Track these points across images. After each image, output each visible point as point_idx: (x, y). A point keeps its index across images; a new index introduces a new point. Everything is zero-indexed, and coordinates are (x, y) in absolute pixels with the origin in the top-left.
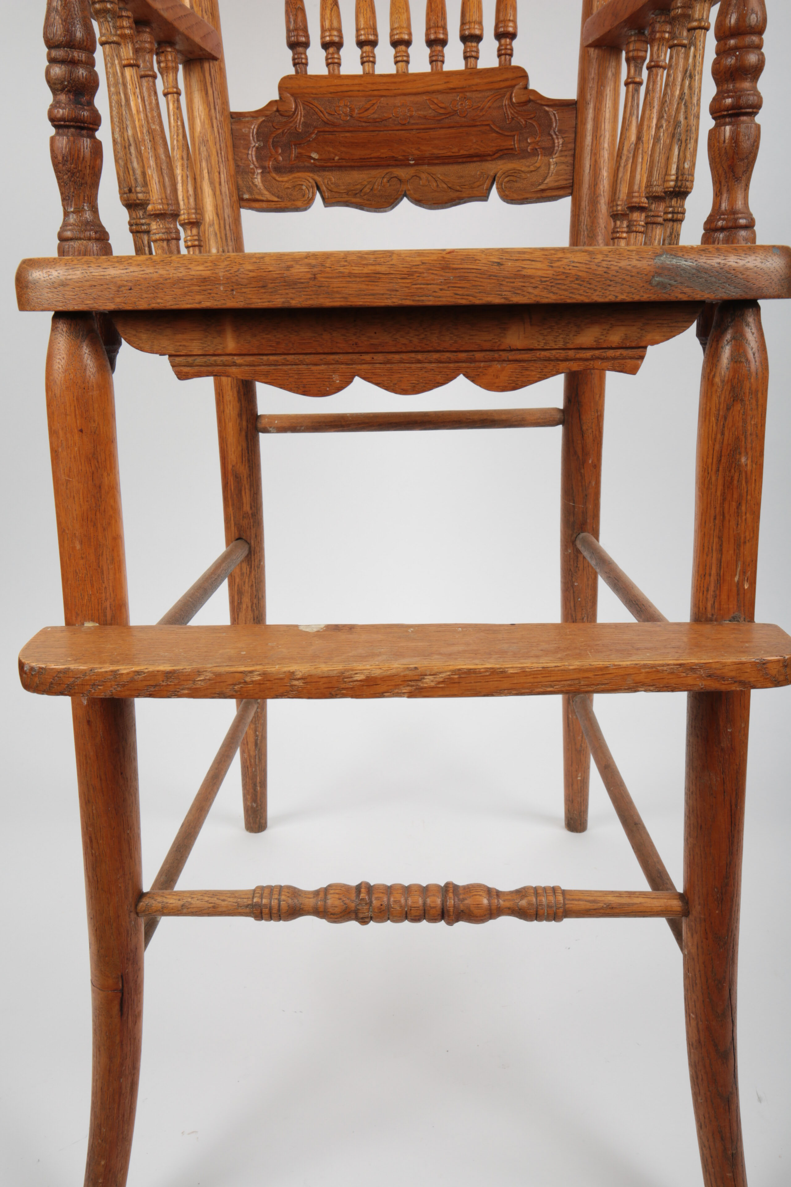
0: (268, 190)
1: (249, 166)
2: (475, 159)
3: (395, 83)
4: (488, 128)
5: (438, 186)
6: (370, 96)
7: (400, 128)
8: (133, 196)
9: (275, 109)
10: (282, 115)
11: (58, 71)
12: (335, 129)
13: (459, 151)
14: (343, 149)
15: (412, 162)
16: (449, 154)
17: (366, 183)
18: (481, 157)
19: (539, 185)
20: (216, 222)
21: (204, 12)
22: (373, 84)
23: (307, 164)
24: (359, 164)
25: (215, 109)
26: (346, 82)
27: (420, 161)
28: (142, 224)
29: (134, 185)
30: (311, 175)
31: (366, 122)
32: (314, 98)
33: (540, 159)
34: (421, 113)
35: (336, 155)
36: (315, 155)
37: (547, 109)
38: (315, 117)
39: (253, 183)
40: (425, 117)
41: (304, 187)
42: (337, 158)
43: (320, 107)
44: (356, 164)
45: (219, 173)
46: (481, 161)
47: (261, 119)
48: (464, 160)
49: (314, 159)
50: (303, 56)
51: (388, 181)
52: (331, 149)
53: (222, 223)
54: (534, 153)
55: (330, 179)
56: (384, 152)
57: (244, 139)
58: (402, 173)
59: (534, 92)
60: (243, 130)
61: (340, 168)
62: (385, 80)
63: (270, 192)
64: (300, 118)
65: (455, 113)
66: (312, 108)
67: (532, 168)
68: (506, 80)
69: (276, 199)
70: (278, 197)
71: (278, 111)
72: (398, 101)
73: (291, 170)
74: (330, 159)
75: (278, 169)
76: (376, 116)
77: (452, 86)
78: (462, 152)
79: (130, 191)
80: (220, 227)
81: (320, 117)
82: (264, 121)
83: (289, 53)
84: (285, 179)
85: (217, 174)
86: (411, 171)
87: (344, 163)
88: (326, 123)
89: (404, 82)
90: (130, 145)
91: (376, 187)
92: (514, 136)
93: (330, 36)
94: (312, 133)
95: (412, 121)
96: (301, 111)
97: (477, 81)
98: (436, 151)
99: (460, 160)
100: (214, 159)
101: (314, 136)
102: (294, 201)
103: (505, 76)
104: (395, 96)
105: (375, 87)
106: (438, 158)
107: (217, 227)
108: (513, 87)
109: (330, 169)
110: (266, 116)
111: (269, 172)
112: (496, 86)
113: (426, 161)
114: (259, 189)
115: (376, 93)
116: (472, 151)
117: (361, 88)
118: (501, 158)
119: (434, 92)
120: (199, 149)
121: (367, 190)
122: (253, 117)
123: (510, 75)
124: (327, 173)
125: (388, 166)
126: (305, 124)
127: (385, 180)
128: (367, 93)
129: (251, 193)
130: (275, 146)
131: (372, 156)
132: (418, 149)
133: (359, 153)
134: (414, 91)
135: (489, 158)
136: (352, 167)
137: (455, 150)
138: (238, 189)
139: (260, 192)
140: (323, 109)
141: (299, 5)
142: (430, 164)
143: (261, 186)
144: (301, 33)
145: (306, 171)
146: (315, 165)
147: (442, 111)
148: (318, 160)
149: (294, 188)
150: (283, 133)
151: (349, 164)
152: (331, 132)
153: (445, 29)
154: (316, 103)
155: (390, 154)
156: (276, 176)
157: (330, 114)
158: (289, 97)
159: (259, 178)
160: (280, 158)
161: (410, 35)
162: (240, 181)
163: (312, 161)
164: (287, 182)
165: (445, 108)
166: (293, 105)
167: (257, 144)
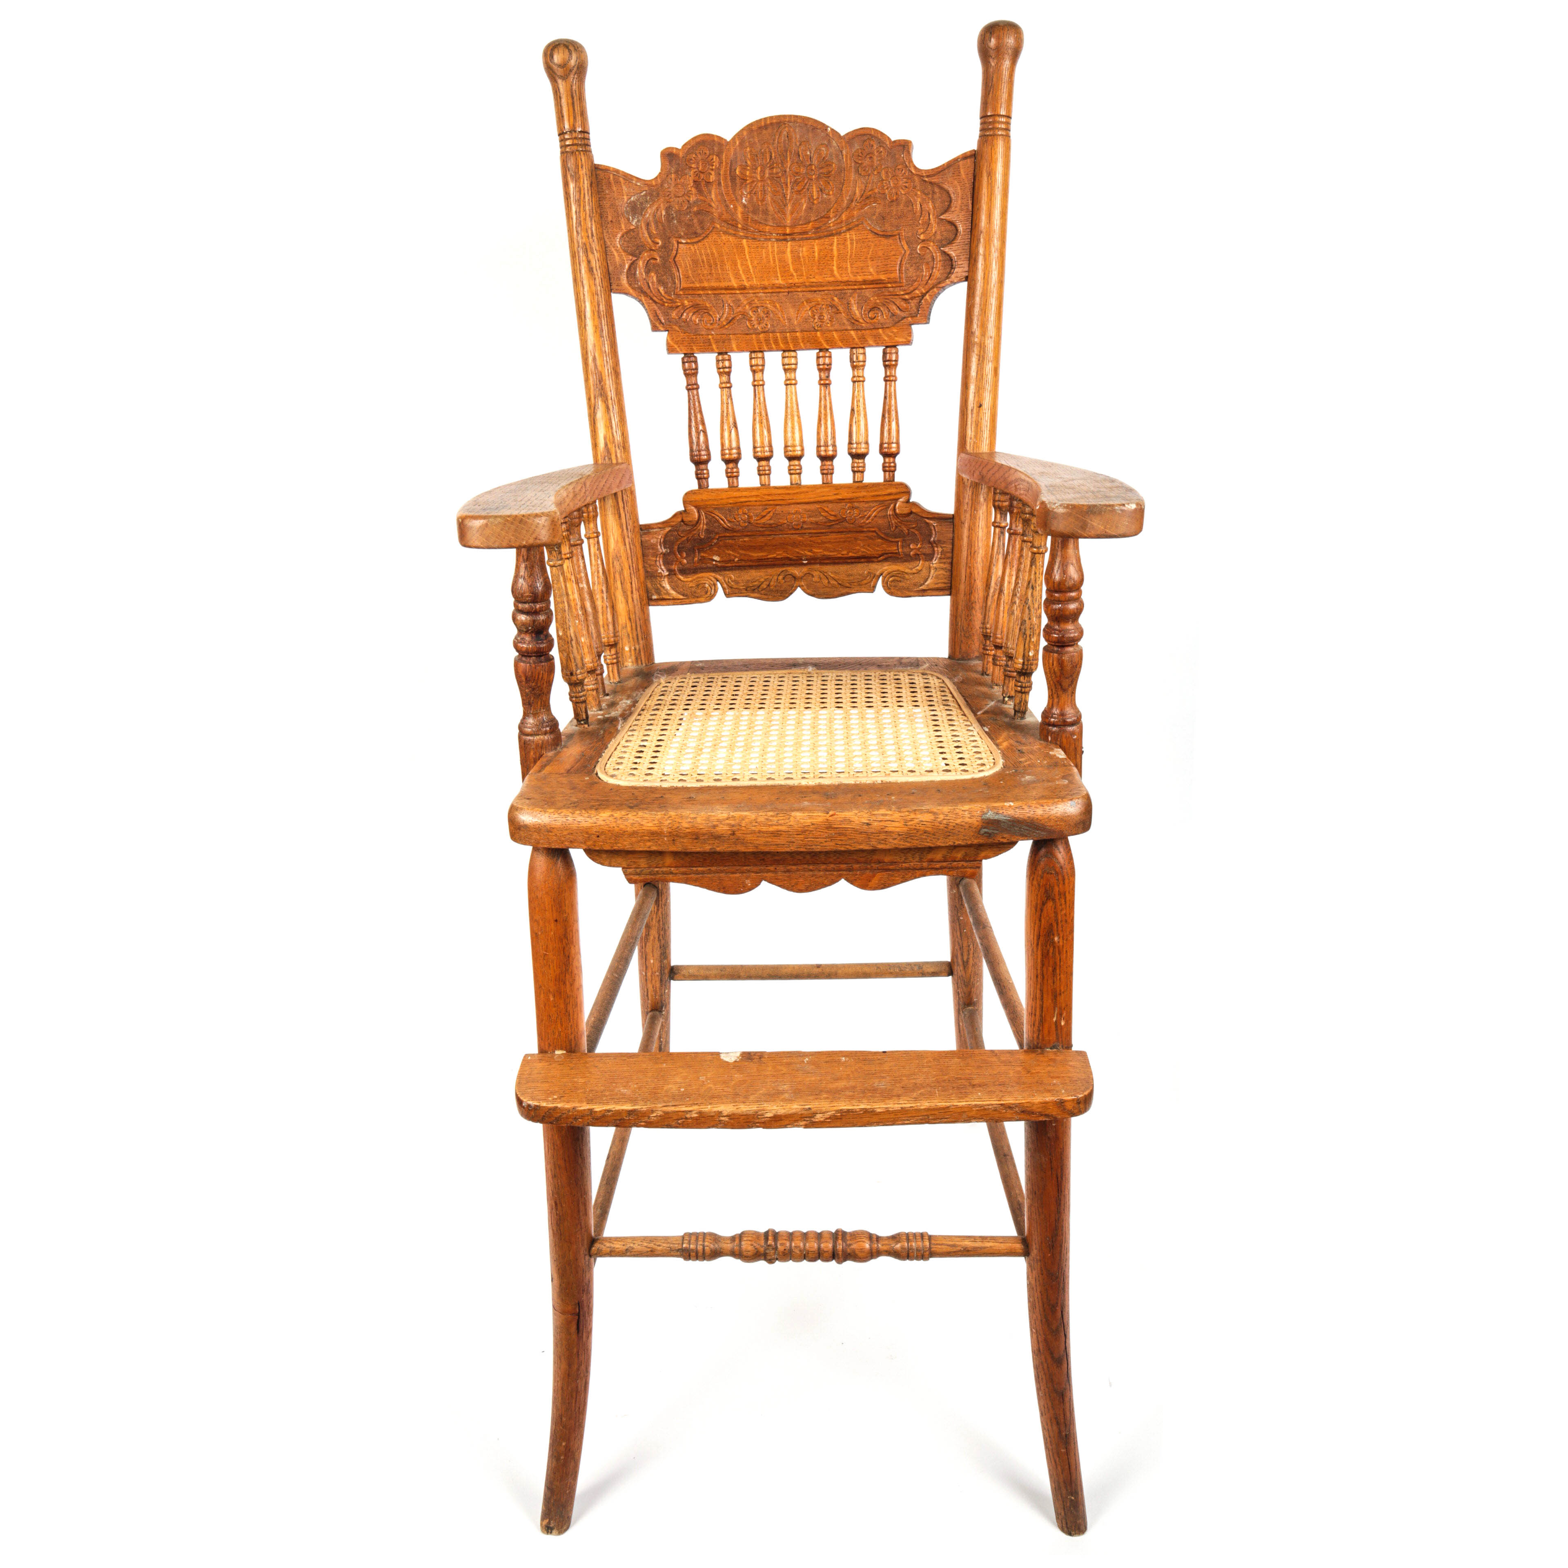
0: (674, 589)
1: (657, 570)
2: (863, 560)
3: (789, 494)
4: (875, 534)
5: (829, 582)
6: (766, 505)
7: (794, 532)
8: (574, 678)
9: (680, 520)
10: (686, 525)
11: (523, 618)
12: (735, 534)
13: (848, 553)
14: (741, 552)
15: (805, 562)
16: (840, 555)
17: (762, 580)
18: (869, 559)
19: (921, 585)
20: (629, 625)
22: (769, 495)
23: (709, 565)
24: (757, 564)
25: (627, 529)
26: (745, 494)
27: (812, 561)
28: (581, 697)
29: (574, 670)
30: (713, 574)
31: (763, 527)
32: (715, 509)
33: (920, 565)
34: (813, 519)
35: (736, 557)
36: (716, 558)
37: (927, 521)
38: (717, 524)
39: (661, 585)
40: (817, 523)
41: (707, 585)
42: (737, 559)
43: (720, 515)
44: (754, 564)
45: (631, 583)
46: (868, 562)
47: (668, 529)
48: (853, 560)
49: (716, 561)
50: (705, 472)
51: (784, 578)
52: (731, 552)
53: (634, 625)
54: (917, 557)
55: (731, 578)
56: (780, 554)
57: (653, 549)
58: (796, 571)
59: (915, 504)
60: (652, 541)
61: (739, 568)
62: (780, 491)
63: (676, 591)
64: (703, 526)
65: (844, 520)
66: (714, 517)
67: (914, 571)
68: (890, 494)
69: (681, 597)
70: (683, 595)
71: (682, 521)
72: (793, 509)
73: (695, 571)
74: (730, 561)
75: (683, 572)
76: (772, 522)
77: (841, 497)
78: (851, 554)
79: (572, 674)
80: (632, 629)
81: (721, 524)
82: (670, 531)
83: (692, 468)
84: (690, 579)
85: (629, 584)
86: (805, 569)
87: (743, 563)
88: (726, 530)
89: (797, 493)
90: (572, 640)
91: (772, 583)
92: (898, 542)
93: (730, 454)
94: (714, 539)
95: (805, 526)
96: (704, 519)
97: (864, 493)
98: (826, 553)
99: (849, 561)
100: (626, 573)
101: (715, 541)
102: (697, 597)
103: (889, 491)
104: (789, 504)
105: (770, 498)
106: (828, 558)
107: (629, 629)
108: (897, 500)
109: (731, 569)
110: (672, 526)
111: (675, 574)
112: (881, 498)
113: (818, 561)
114: (666, 590)
115: (771, 502)
116: (860, 554)
117: (759, 499)
118: (886, 560)
119: (824, 502)
120: (613, 563)
121: (764, 586)
122: (660, 528)
123: (893, 490)
124: (728, 572)
125: (783, 565)
126: (708, 531)
127: (781, 577)
128: (764, 503)
129: (659, 593)
130: (680, 552)
131: (769, 557)
132: (810, 551)
133: (756, 555)
134: (807, 500)
135: (875, 560)
136: (751, 567)
137: (845, 552)
138: (647, 591)
139: (668, 593)
140: (723, 518)
141: (701, 428)
142: (821, 564)
143: (668, 587)
144: (703, 453)
145: (709, 572)
146: (717, 566)
147: (832, 518)
148: (719, 562)
149: (698, 586)
150: (688, 540)
151: (748, 564)
152: (730, 537)
153: (834, 446)
154: (717, 512)
155: (785, 555)
156: (681, 577)
157: (729, 522)
158: (693, 508)
159: (666, 580)
160: (685, 561)
161: (803, 450)
162: (649, 585)
163: (714, 563)
164: (691, 581)
165: (835, 516)
166: (697, 514)
167: (664, 551)
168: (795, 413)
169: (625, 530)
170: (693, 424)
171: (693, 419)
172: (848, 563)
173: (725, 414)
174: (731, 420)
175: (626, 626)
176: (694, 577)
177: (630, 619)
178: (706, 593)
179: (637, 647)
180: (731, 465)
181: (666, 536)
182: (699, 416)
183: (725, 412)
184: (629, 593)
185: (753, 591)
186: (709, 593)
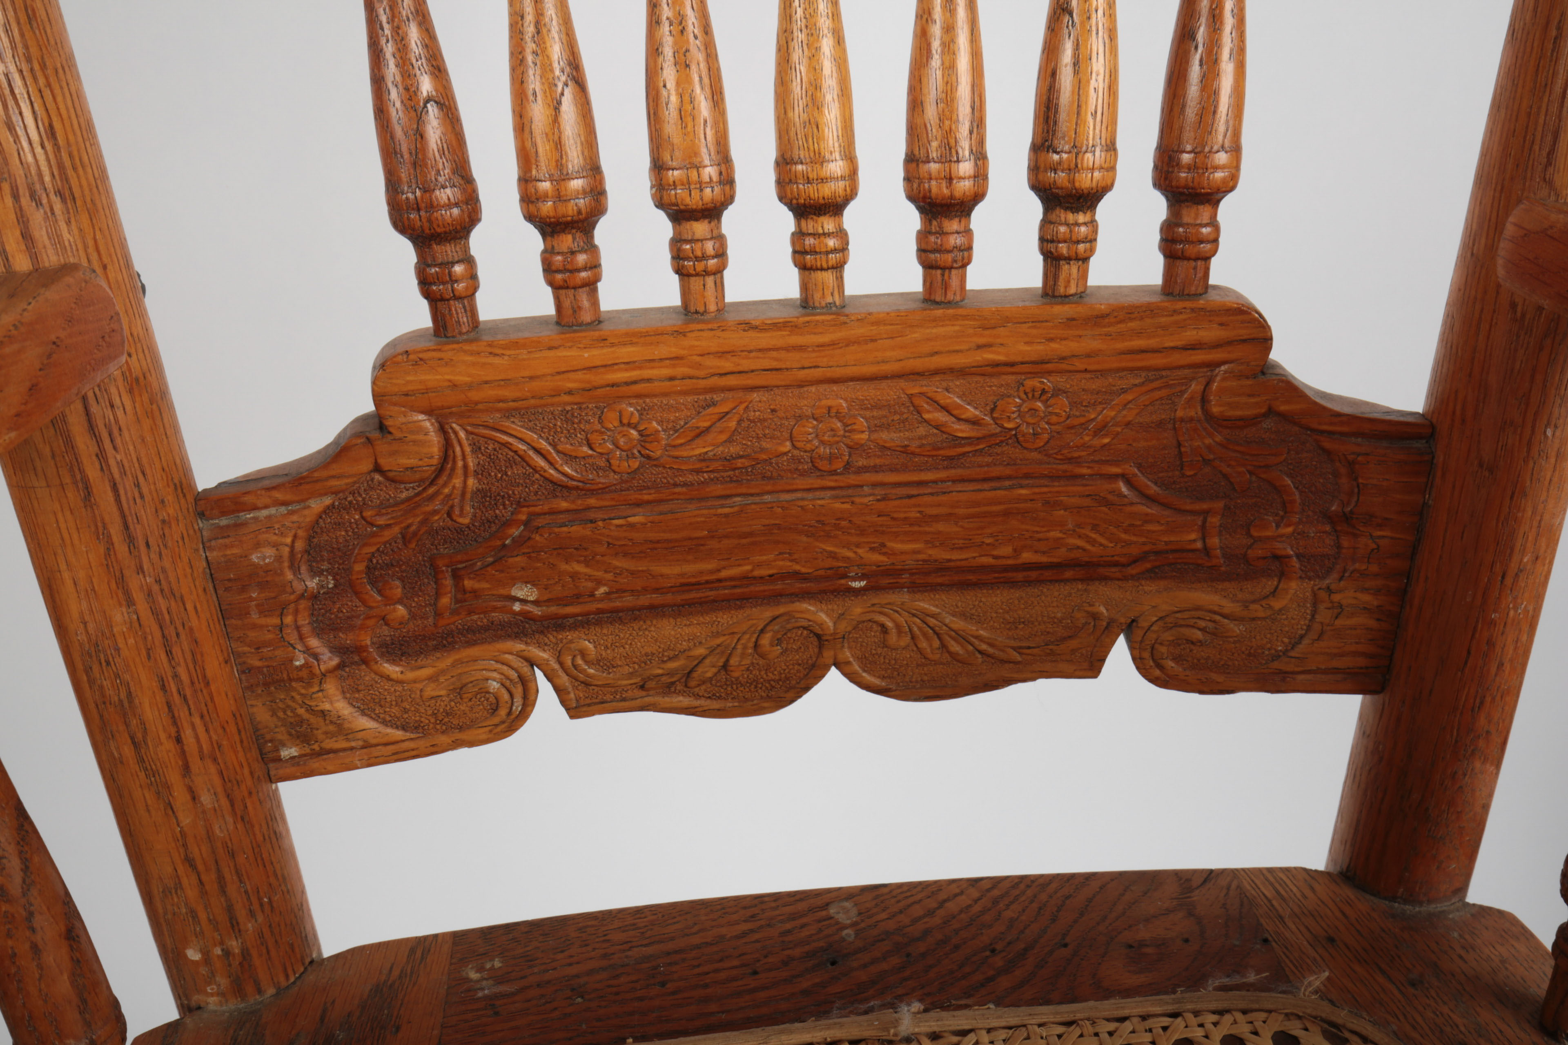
0: (366, 713)
1: (291, 658)
2: (1068, 574)
3: (800, 348)
4: (1119, 485)
5: (941, 648)
6: (712, 390)
7: (819, 483)
9: (366, 466)
10: (394, 481)
12: (592, 501)
13: (1017, 552)
14: (621, 563)
15: (856, 584)
16: (984, 561)
17: (701, 651)
18: (1089, 570)
19: (1276, 657)
20: (189, 883)
21: (25, 200)
22: (722, 354)
23: (497, 617)
24: (679, 598)
26: (626, 353)
27: (884, 580)
30: (520, 646)
31: (698, 471)
32: (508, 414)
33: (1285, 592)
34: (890, 435)
35: (599, 582)
36: (525, 591)
38: (518, 471)
39: (310, 710)
40: (905, 450)
41: (494, 685)
42: (603, 590)
43: (532, 435)
44: (669, 598)
45: (179, 740)
46: (1088, 579)
47: (317, 505)
48: (1034, 574)
49: (523, 601)
50: (458, 269)
51: (779, 642)
52: (581, 568)
54: (1271, 568)
55: (583, 654)
56: (764, 562)
57: (263, 586)
58: (823, 615)
60: (254, 558)
61: (614, 616)
63: (376, 718)
64: (463, 481)
65: (1007, 438)
66: (506, 445)
67: (1258, 609)
68: (1186, 343)
69: (399, 734)
70: (404, 728)
72: (811, 401)
73: (443, 642)
74: (578, 596)
75: (399, 648)
76: (734, 449)
77: (1001, 358)
78: (1027, 557)
81: (535, 469)
82: (328, 512)
84: (426, 671)
85: (168, 745)
86: (857, 609)
87: (628, 600)
88: (558, 488)
89: (833, 344)
91: (734, 661)
94: (508, 524)
95: (860, 462)
96: (465, 457)
97: (1091, 343)
98: (938, 555)
99: (1020, 576)
101: (516, 532)
102: (461, 728)
103: (1191, 335)
104: (801, 384)
105: (727, 365)
106: (942, 568)
107: (191, 892)
108: (1214, 366)
109: (584, 622)
110: (336, 493)
111: (365, 662)
112: (1153, 360)
113: (905, 578)
114: (336, 722)
115: (732, 381)
116: (1060, 555)
117: (681, 371)
118: (1153, 574)
119: (935, 372)
121: (708, 670)
123: (1209, 333)
124: (570, 635)
125: (776, 598)
126: (484, 499)
127: (767, 640)
128: (702, 383)
129: (303, 737)
130: (378, 583)
131: (724, 574)
132: (880, 548)
133: (677, 571)
134: (865, 365)
135: (1114, 571)
136: (655, 611)
137: (1004, 551)
139: (340, 728)
140: (544, 444)
141: (426, 86)
142: (915, 588)
143: (342, 708)
144: (445, 195)
145: (498, 638)
146: (526, 616)
147: (962, 430)
148: (536, 603)
149: (459, 691)
150: (406, 538)
151: (645, 600)
152: (578, 515)
153: (980, 156)
154: (516, 427)
155: (786, 565)
156: (391, 669)
157: (570, 458)
158: (421, 417)
159: (331, 687)
160: (401, 610)
161: (852, 175)
162: (262, 715)
163: (517, 607)
164: (433, 679)
165: (975, 422)
166: (434, 438)
167: (312, 584)
168: (824, 23)
169: (121, 549)
170: (391, 70)
171: (389, 49)
172: (1012, 584)
173: (530, 30)
174: (556, 51)
175: (179, 886)
176: (449, 661)
177: (189, 861)
178: (495, 709)
179: (234, 945)
180: (566, 241)
181: (314, 529)
182: (414, 34)
183: (530, 18)
184: (174, 777)
185: (668, 689)
186: (503, 712)
